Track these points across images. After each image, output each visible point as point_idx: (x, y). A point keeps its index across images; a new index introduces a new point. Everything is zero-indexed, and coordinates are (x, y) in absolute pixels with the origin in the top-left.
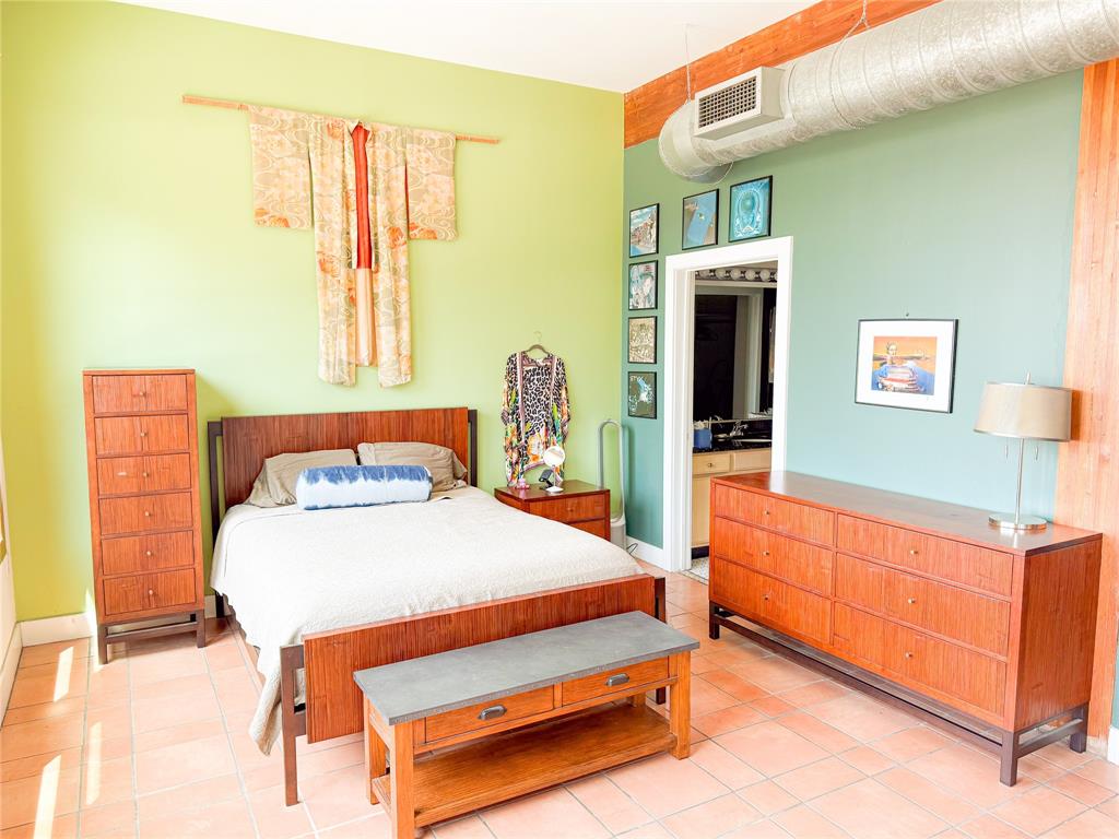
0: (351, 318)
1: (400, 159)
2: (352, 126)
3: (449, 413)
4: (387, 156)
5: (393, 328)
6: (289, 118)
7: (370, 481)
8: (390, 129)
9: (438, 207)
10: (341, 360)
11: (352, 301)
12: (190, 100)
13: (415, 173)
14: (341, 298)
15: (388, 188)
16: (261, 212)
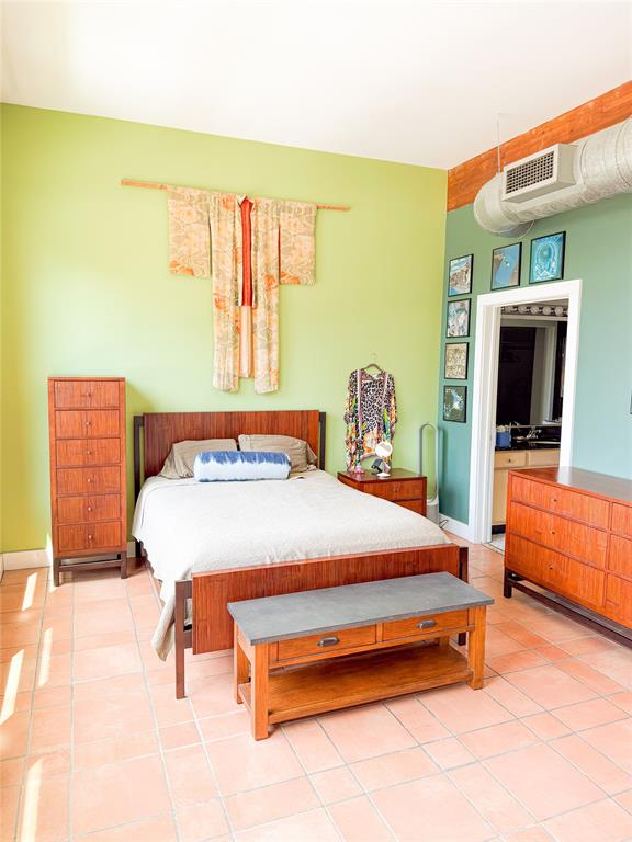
0: (237, 343)
1: (275, 224)
2: (241, 200)
3: (304, 414)
4: (266, 222)
5: (266, 350)
6: (196, 194)
7: (246, 462)
8: (269, 201)
9: (302, 260)
10: (228, 374)
11: (238, 330)
12: (126, 183)
13: (286, 234)
14: (230, 329)
15: (266, 246)
16: (174, 264)
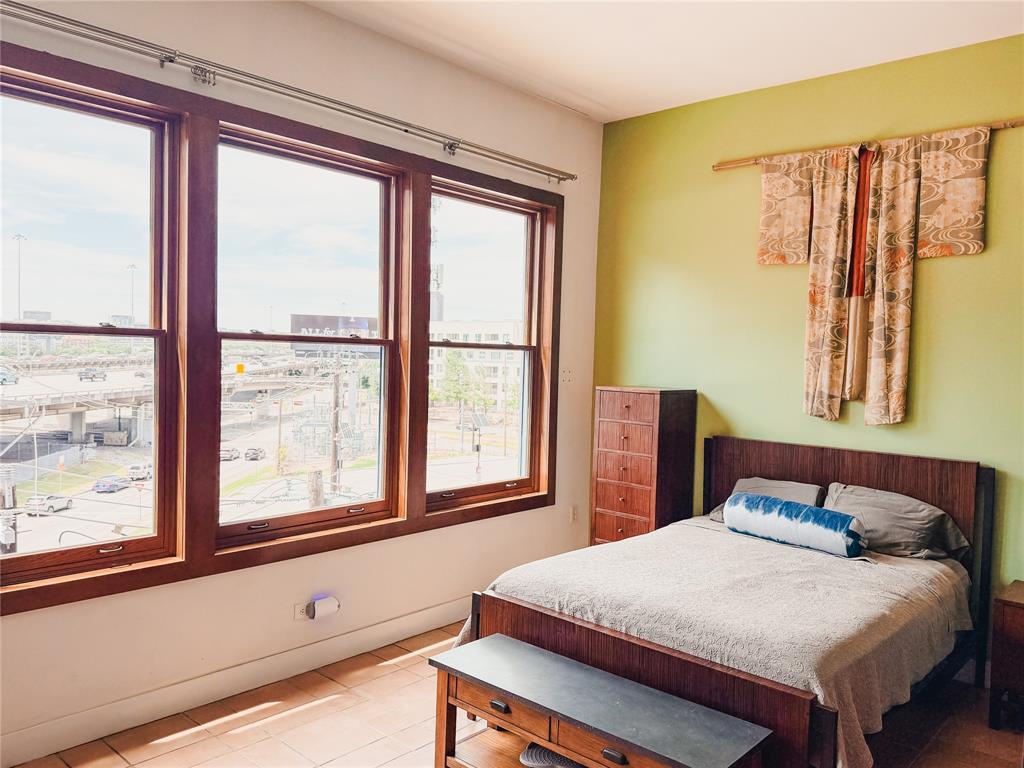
0: (837, 348)
1: (911, 171)
2: (856, 151)
4: (895, 173)
6: (795, 159)
8: (902, 142)
10: (821, 393)
11: (839, 332)
12: (719, 167)
13: (929, 183)
14: (827, 332)
15: (892, 207)
16: (764, 252)
